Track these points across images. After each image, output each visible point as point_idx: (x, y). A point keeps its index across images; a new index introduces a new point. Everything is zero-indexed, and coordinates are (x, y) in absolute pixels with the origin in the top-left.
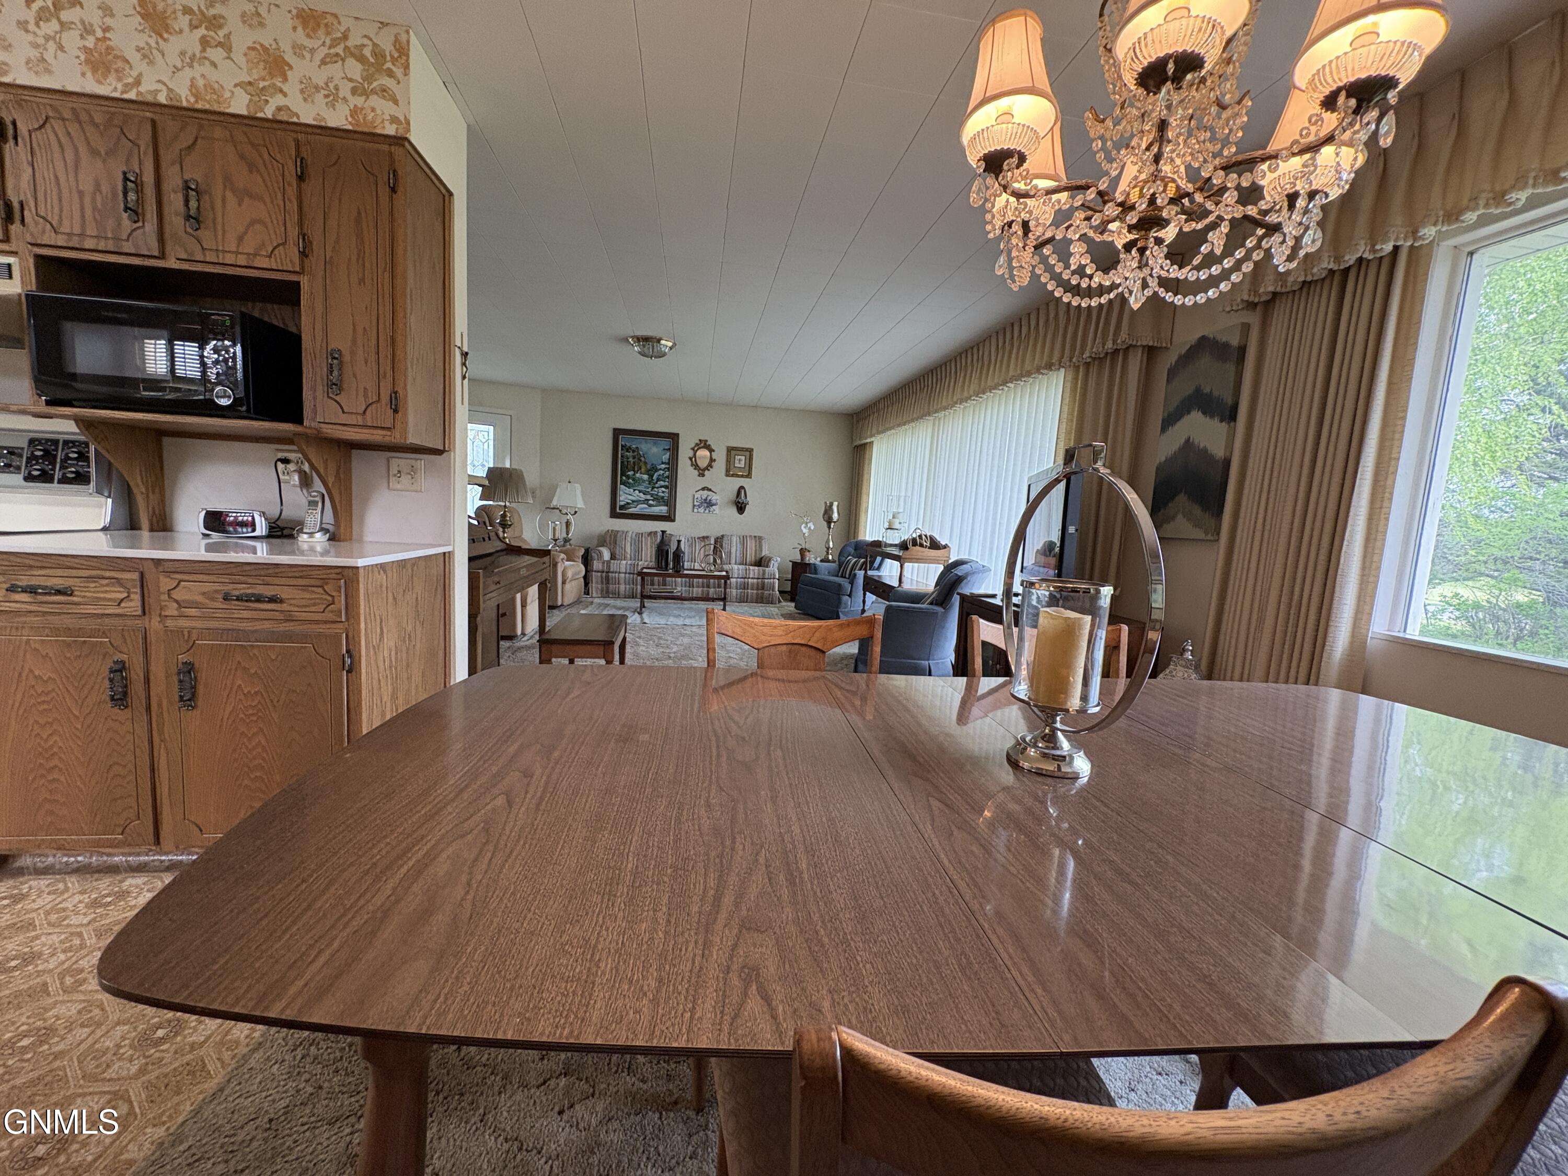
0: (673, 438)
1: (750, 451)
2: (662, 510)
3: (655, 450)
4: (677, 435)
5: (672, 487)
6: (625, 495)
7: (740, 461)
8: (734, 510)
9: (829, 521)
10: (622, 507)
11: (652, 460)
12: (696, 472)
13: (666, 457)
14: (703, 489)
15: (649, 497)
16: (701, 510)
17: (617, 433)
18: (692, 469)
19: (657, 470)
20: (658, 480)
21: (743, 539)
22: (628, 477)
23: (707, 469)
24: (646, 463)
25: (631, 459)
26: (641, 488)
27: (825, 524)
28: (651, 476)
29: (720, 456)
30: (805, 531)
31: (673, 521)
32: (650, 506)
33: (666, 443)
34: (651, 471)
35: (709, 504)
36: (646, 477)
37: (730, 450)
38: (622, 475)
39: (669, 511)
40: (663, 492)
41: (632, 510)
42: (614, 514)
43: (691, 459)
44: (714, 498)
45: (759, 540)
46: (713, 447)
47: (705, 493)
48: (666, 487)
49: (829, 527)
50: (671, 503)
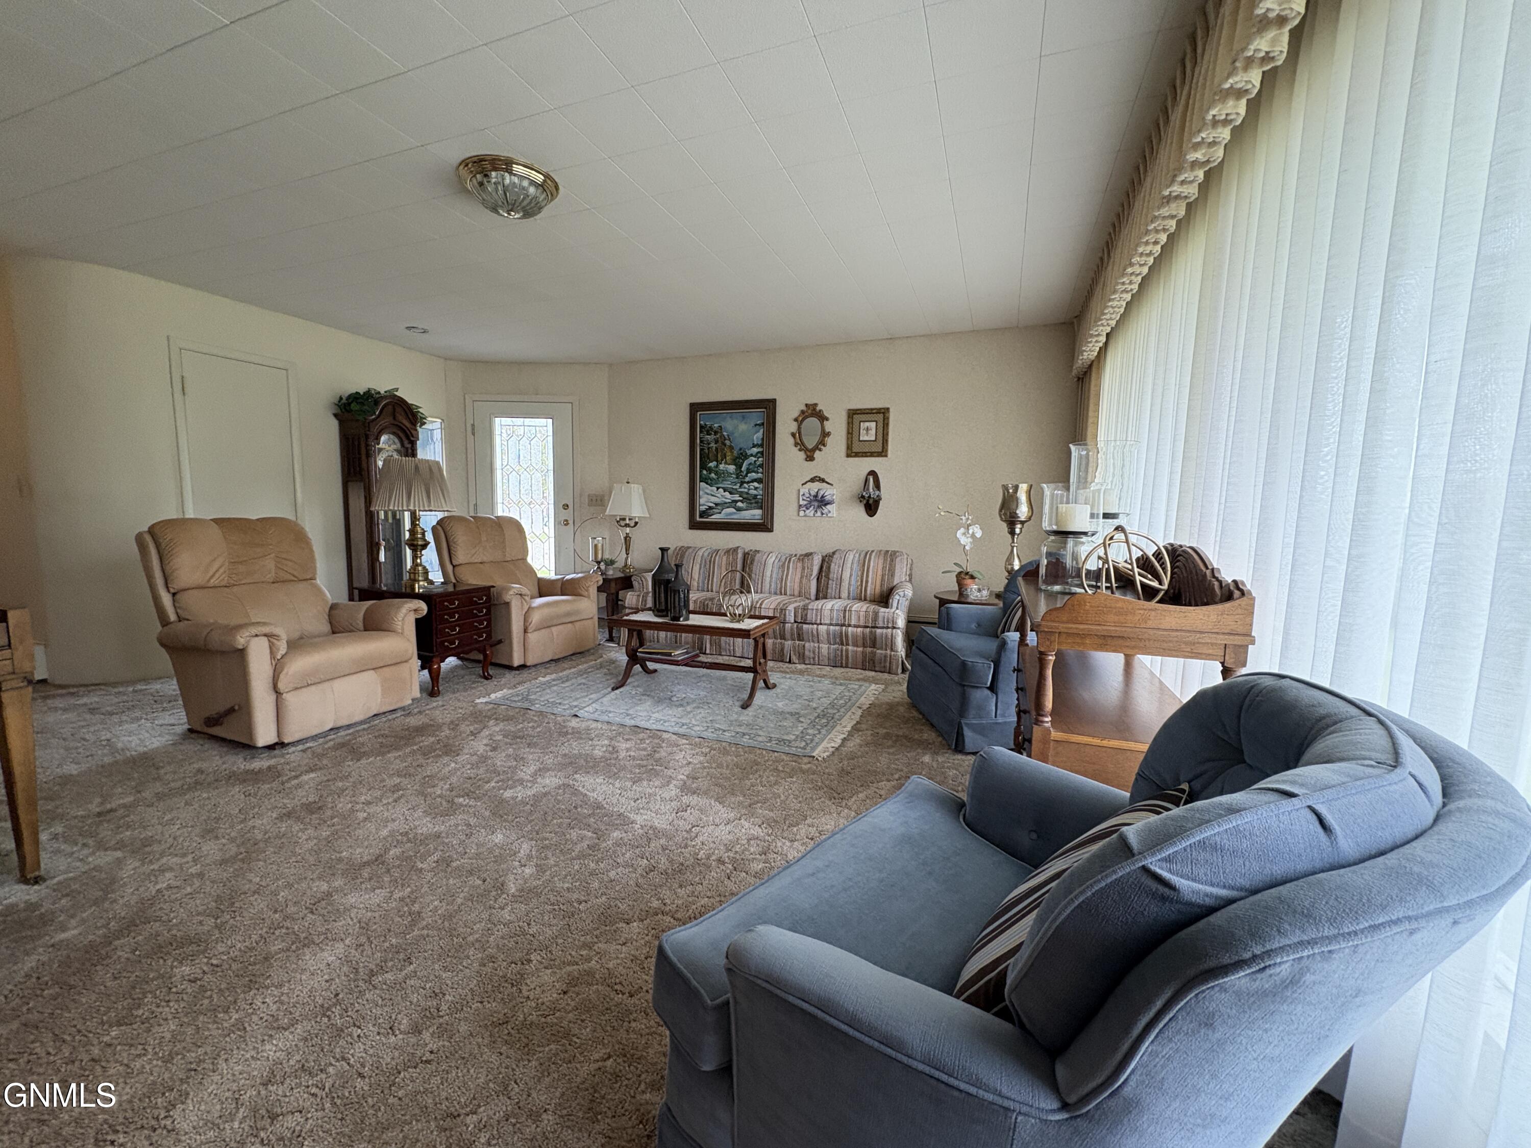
0: (768, 406)
1: (884, 413)
2: (754, 515)
3: (743, 427)
4: (774, 401)
5: (768, 482)
6: (708, 496)
7: (868, 431)
8: (860, 511)
9: (1011, 521)
10: (703, 514)
11: (739, 442)
12: (802, 455)
13: (758, 436)
14: (813, 480)
15: (737, 497)
16: (810, 512)
17: (695, 408)
18: (795, 450)
19: (746, 457)
20: (749, 471)
21: (866, 556)
22: (710, 470)
23: (817, 448)
24: (731, 448)
25: (713, 445)
26: (727, 484)
27: (1004, 526)
28: (739, 467)
29: (837, 426)
30: (964, 540)
31: (770, 530)
32: (739, 510)
33: (757, 416)
34: (738, 461)
35: (820, 502)
36: (732, 468)
37: (853, 415)
38: (703, 466)
39: (764, 516)
40: (755, 489)
41: (715, 518)
42: (694, 525)
43: (793, 435)
44: (828, 492)
45: (890, 557)
46: (826, 414)
47: (815, 487)
48: (759, 481)
49: (1012, 533)
50: (766, 503)
